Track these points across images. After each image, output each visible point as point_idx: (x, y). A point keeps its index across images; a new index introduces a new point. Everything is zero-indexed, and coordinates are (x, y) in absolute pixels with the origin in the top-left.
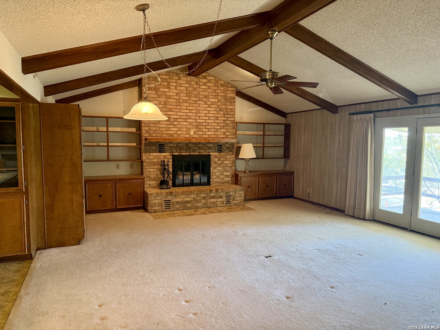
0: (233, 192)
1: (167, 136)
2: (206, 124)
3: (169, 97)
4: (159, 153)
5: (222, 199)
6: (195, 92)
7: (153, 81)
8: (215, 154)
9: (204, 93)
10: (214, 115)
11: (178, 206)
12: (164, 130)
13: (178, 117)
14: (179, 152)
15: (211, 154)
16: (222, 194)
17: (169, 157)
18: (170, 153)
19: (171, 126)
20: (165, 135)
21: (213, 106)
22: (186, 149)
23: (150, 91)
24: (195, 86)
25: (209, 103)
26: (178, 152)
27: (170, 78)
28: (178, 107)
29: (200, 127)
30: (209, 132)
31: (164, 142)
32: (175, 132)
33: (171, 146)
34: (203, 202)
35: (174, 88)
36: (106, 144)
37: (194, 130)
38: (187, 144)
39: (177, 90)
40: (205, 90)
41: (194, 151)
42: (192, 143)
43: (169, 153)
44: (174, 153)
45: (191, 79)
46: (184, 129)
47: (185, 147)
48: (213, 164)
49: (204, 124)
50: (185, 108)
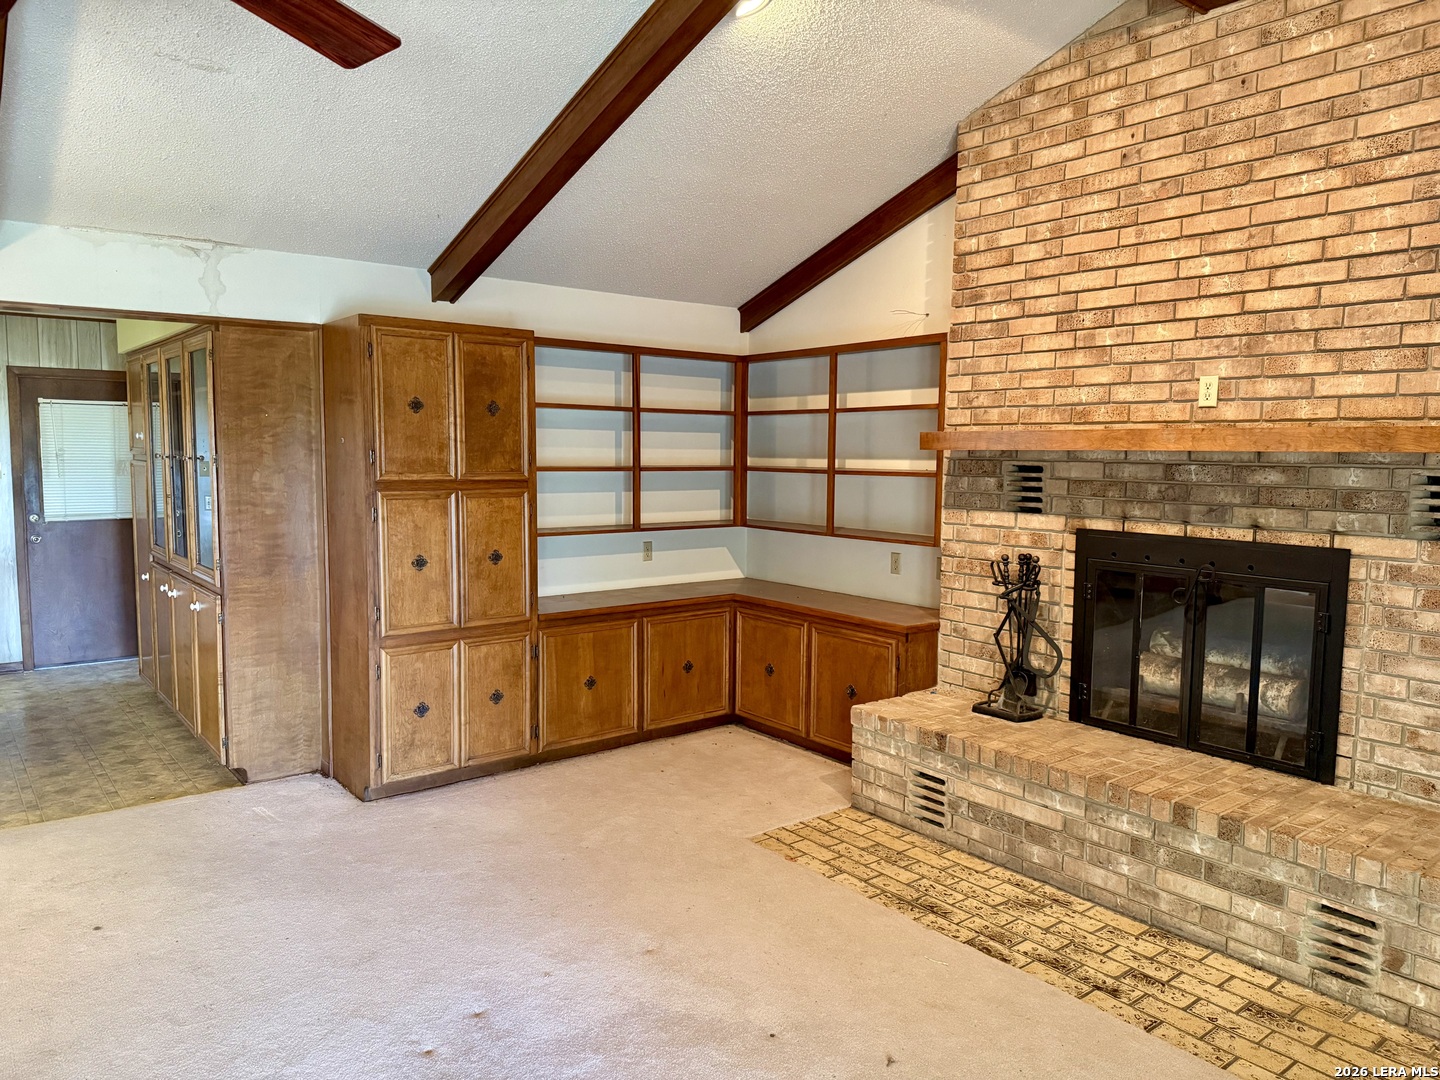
0: (1392, 902)
1: (1057, 418)
2: (1325, 317)
3: (1080, 188)
4: (1012, 515)
5: (1277, 917)
6: (1246, 107)
7: (1004, 122)
8: (1397, 553)
9: (1322, 89)
10: (1398, 240)
11: (976, 831)
12: (1044, 382)
13: (1124, 296)
14: (1119, 511)
15: (1355, 551)
16: (1278, 874)
17: (1057, 541)
18: (1067, 516)
19: (1079, 359)
20: (1043, 416)
21: (1397, 166)
22: (1162, 498)
23: (991, 183)
24: (1247, 63)
25: (1358, 150)
26: (1113, 518)
27: (1090, 75)
28: (1129, 236)
29: (1274, 344)
30: (1342, 379)
31: (1036, 456)
32: (1101, 389)
33: (1074, 475)
34: (1125, 869)
35: (1110, 122)
36: (823, 463)
37: (1224, 368)
38: (1168, 467)
39: (1129, 132)
40: (1327, 64)
41: (1217, 513)
42: (1204, 461)
43: (1062, 520)
44: (1091, 518)
45: (1223, 21)
46: (1159, 372)
47: (1155, 488)
48: (1375, 626)
49: (1304, 320)
50: (1171, 229)
